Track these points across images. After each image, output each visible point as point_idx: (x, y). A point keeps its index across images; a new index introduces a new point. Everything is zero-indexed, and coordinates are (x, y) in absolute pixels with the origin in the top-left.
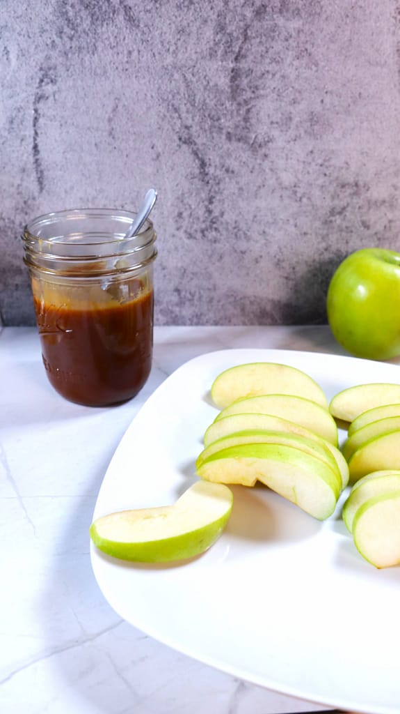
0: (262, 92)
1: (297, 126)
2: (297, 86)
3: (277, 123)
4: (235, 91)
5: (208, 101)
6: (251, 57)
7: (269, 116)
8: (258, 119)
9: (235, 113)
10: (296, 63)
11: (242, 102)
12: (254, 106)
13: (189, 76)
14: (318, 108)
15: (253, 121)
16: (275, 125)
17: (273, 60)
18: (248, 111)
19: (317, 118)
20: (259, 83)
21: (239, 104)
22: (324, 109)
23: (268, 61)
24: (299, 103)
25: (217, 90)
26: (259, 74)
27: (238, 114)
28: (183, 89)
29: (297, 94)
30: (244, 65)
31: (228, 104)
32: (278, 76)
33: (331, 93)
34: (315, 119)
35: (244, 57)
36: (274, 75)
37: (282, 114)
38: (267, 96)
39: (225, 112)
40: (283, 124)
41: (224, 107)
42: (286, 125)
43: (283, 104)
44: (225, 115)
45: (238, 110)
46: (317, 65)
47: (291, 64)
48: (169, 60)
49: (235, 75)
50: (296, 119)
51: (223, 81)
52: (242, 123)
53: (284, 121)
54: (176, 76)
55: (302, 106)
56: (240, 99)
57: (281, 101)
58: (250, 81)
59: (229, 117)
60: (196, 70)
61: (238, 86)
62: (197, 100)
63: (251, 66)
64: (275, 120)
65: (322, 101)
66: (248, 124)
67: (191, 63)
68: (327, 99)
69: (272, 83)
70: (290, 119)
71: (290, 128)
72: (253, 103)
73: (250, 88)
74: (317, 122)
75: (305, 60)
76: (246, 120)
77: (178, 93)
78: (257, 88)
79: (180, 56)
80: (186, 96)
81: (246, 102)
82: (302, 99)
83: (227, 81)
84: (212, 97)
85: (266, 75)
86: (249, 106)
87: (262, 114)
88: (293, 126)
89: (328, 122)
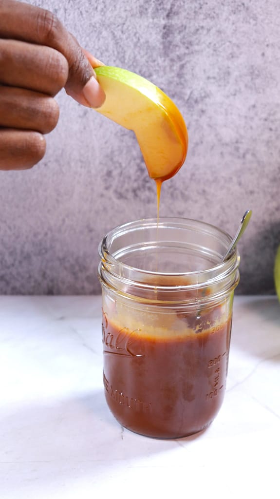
0: (196, 48)
1: (236, 81)
2: (234, 40)
3: (214, 78)
4: (167, 47)
5: (138, 57)
6: (184, 14)
7: (204, 71)
8: (193, 75)
9: (168, 69)
10: (233, 18)
11: (175, 58)
12: (188, 62)
13: (118, 34)
14: (258, 61)
15: (187, 77)
16: (212, 80)
17: (208, 16)
18: (182, 67)
19: (258, 71)
20: (193, 38)
21: (172, 60)
22: (265, 62)
23: (202, 16)
24: (237, 57)
25: (149, 47)
26: (193, 30)
27: (171, 70)
28: (111, 46)
29: (235, 49)
30: (176, 21)
31: (160, 61)
32: (213, 31)
33: (273, 45)
34: (256, 72)
35: (177, 13)
36: (209, 30)
37: (220, 69)
38: (202, 51)
39: (157, 68)
40: (220, 79)
41: (156, 63)
42: (225, 79)
43: (220, 59)
44: (157, 72)
45: (171, 67)
46: (255, 19)
47: (227, 19)
48: (97, 18)
49: (167, 31)
50: (235, 74)
51: (155, 38)
52: (176, 79)
53: (222, 76)
54: (105, 33)
55: (242, 59)
56: (173, 55)
57: (218, 55)
58: (184, 37)
59: (161, 73)
60: (125, 27)
61: (170, 43)
62: (127, 57)
63: (184, 22)
64: (211, 76)
65: (263, 54)
66: (182, 80)
67: (120, 21)
68: (269, 52)
69: (207, 39)
70: (229, 73)
71: (228, 82)
72: (187, 59)
73: (184, 43)
74: (258, 76)
75: (243, 14)
76: (180, 75)
77: (107, 50)
78: (191, 43)
79: (109, 14)
80: (116, 53)
81: (179, 58)
82: (241, 54)
83: (159, 37)
84: (142, 53)
85: (200, 31)
86: (183, 62)
87: (197, 69)
88: (232, 80)
89: (271, 74)
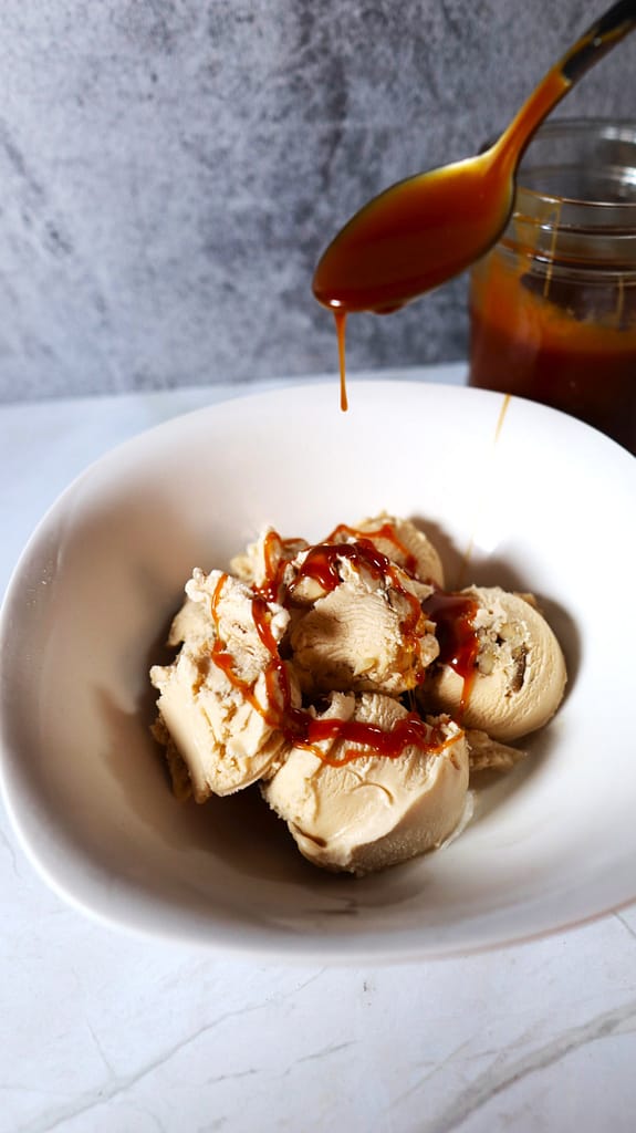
0: (282, 81)
1: (194, 17)
2: (214, 101)
3: (239, 20)
4: (336, 78)
5: (389, 52)
6: (313, 140)
7: (260, 34)
8: (283, 24)
9: (332, 31)
10: (225, 142)
11: (320, 57)
12: (294, 51)
13: (426, 96)
14: (160, 63)
15: (292, 18)
16: (242, 14)
17: (269, 141)
18: (305, 39)
19: (155, 43)
20: (290, 98)
21: (325, 51)
22: (147, 62)
23: (280, 140)
24: (202, 68)
25: (371, 74)
26: (293, 115)
27: (325, 30)
28: (439, 72)
29: (209, 84)
30: (323, 127)
31: (348, 49)
32: (255, 115)
33: (141, 98)
34: (159, 40)
35: (323, 141)
36: (264, 116)
37: (231, 41)
38: (269, 75)
39: (353, 32)
40: (227, 18)
41: (356, 42)
42: (218, 18)
43: (234, 61)
44: (353, 25)
45: (326, 38)
46: (185, 145)
47: (235, 138)
48: (462, 122)
49: (338, 107)
50: (199, 33)
51: (360, 92)
52: (315, 11)
53: (224, 26)
54: (449, 94)
55: (193, 63)
56: (325, 62)
57: (239, 69)
58: (308, 98)
59: (344, 22)
60: (413, 109)
61: (331, 86)
62: (411, 52)
63: (308, 127)
64: (246, 25)
65: (154, 78)
66: (302, 11)
67: (422, 120)
68: (145, 83)
69: (265, 100)
70: (213, 32)
71: (210, 12)
72: (298, 57)
73: (307, 87)
74: (153, 33)
75: (210, 148)
76: (307, 20)
77: (447, 62)
78: (293, 88)
79: (441, 130)
80: (431, 58)
81: (311, 57)
82: (197, 77)
83: (352, 95)
84: (382, 63)
85: (278, 113)
86: (303, 50)
87: (276, 37)
88: (203, 16)
89: (129, 38)
